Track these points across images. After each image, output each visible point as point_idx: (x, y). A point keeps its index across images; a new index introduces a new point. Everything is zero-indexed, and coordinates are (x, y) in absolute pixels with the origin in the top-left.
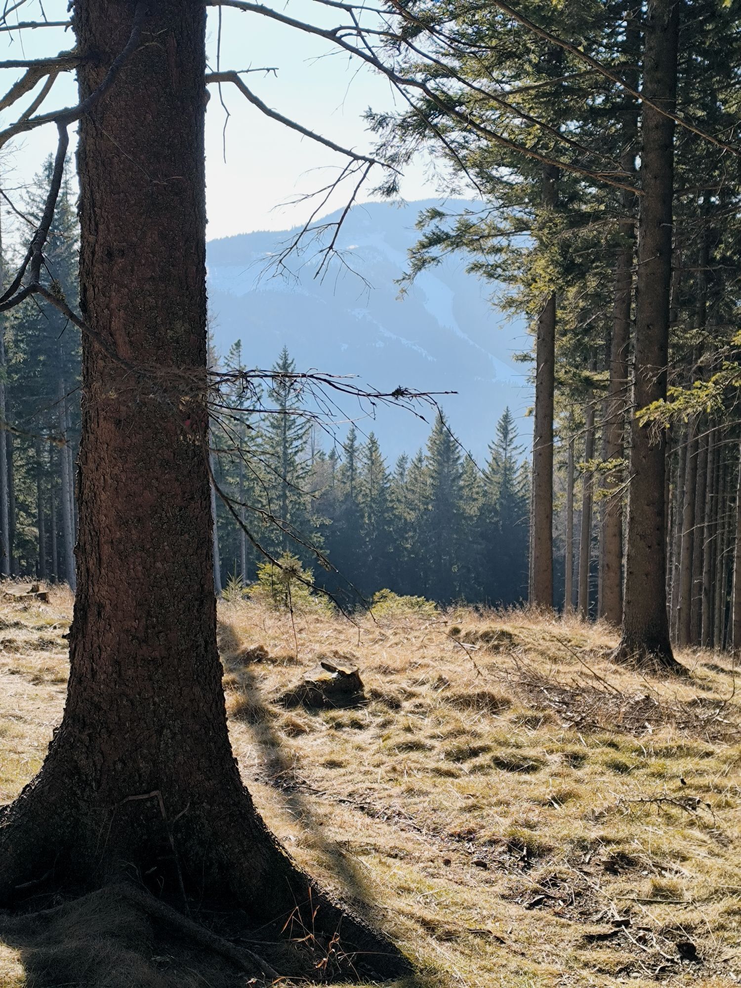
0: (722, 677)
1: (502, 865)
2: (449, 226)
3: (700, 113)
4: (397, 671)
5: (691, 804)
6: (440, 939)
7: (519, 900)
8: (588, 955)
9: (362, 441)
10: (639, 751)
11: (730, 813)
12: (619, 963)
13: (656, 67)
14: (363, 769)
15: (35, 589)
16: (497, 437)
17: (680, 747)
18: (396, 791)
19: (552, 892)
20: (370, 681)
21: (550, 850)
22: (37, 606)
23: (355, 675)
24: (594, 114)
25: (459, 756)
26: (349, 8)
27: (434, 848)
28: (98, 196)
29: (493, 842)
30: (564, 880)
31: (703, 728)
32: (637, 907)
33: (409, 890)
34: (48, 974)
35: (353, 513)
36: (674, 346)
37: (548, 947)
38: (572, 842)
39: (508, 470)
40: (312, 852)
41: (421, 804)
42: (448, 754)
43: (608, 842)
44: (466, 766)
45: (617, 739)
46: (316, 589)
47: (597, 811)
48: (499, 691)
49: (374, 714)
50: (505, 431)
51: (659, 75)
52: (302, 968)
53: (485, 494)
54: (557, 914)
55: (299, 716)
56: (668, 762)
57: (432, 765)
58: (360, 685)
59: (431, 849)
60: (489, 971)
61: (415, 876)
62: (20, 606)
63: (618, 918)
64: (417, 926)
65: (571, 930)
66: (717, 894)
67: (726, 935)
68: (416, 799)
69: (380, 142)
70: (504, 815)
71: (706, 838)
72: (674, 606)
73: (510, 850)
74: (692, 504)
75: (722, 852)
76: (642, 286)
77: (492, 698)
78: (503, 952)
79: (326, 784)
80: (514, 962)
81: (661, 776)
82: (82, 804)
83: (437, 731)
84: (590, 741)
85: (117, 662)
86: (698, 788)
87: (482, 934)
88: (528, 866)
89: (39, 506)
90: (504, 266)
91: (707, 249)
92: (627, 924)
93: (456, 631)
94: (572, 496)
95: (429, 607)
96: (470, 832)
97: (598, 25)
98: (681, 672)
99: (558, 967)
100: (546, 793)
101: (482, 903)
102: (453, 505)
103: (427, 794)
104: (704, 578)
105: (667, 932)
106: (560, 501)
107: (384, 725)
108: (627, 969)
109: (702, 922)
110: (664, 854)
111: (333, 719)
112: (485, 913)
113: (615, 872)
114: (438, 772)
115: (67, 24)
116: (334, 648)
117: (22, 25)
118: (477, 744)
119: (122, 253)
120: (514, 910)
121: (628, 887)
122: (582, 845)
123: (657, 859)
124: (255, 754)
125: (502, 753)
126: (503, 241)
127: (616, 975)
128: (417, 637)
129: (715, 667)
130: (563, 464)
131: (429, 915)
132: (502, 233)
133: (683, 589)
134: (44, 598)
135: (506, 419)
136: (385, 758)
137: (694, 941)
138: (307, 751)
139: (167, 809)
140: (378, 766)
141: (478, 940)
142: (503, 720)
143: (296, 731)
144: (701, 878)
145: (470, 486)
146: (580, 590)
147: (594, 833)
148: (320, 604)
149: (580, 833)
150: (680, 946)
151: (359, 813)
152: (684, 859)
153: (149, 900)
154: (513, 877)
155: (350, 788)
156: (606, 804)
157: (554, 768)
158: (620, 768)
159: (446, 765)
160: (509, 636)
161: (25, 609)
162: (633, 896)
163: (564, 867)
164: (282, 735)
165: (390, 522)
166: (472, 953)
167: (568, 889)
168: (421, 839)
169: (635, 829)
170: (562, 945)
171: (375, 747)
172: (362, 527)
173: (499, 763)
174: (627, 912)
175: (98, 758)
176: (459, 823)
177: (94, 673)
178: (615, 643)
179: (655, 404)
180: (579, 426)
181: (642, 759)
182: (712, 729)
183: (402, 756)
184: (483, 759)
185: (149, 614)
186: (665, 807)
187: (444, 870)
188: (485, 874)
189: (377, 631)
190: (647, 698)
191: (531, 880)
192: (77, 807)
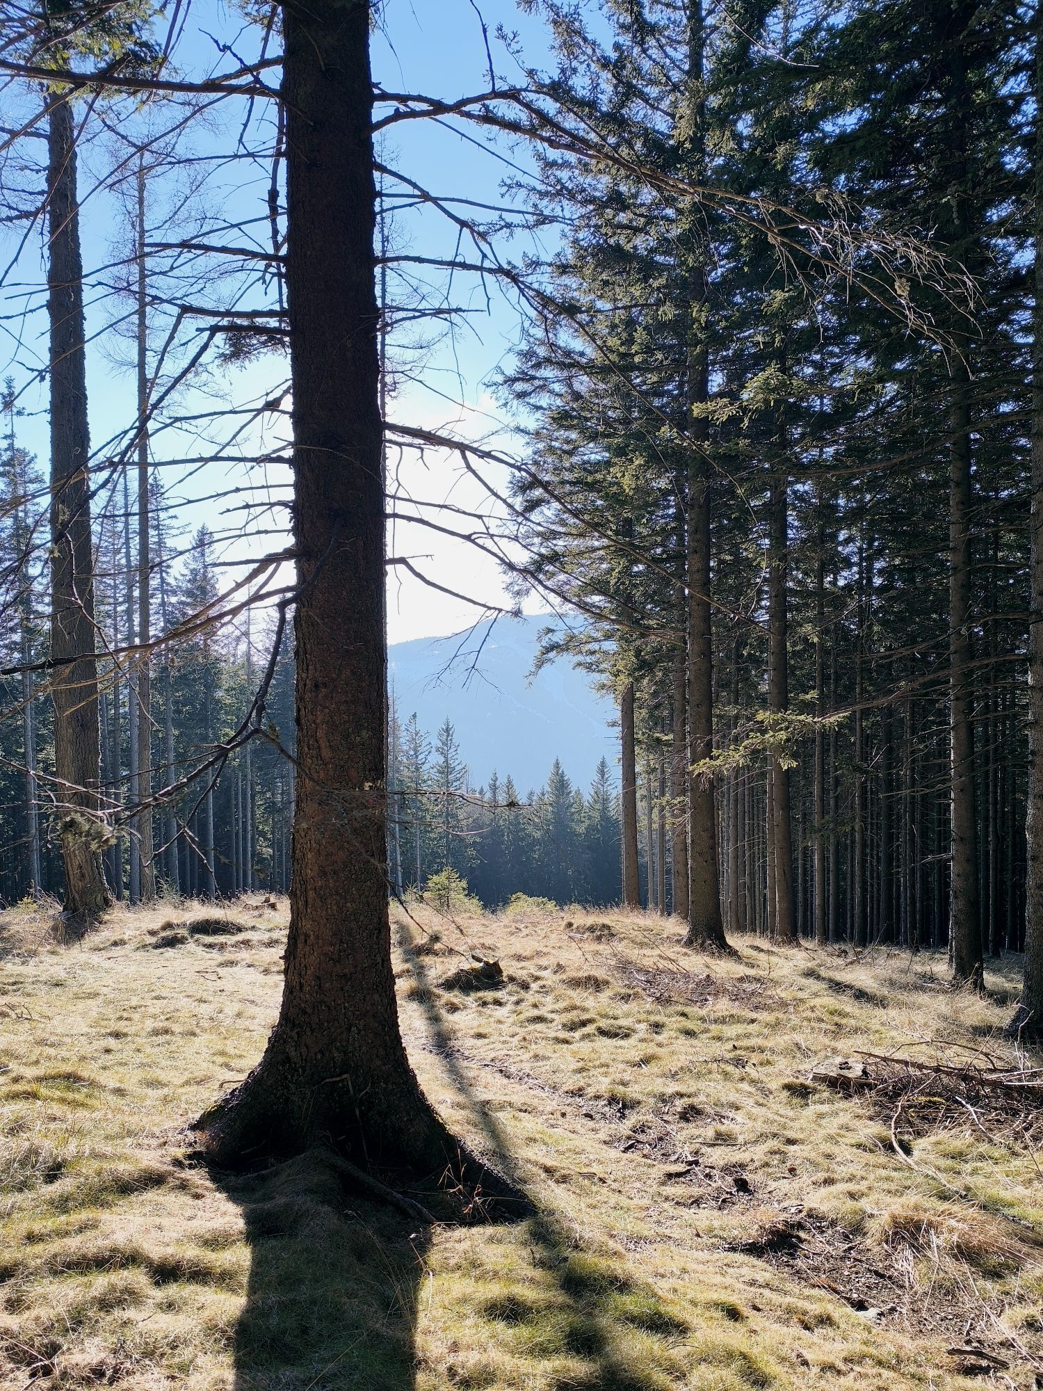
0: (762, 956)
1: (604, 1116)
2: (559, 637)
3: (728, 558)
4: (526, 958)
5: (739, 1062)
6: (557, 1182)
7: (616, 1144)
8: (670, 1190)
9: (502, 781)
10: (703, 1019)
11: (769, 1069)
12: (691, 1196)
13: (696, 531)
14: (502, 1039)
15: (267, 900)
16: (597, 777)
17: (732, 1016)
18: (526, 1056)
19: (641, 1137)
20: (509, 968)
21: (639, 1103)
22: (268, 912)
23: (496, 964)
24: (656, 560)
25: (572, 1027)
26: (480, 517)
27: (554, 1103)
28: (308, 646)
29: (597, 1097)
30: (649, 1128)
31: (749, 999)
32: (704, 1149)
33: (535, 1140)
34: (263, 1225)
35: (496, 832)
36: (718, 716)
37: (638, 1185)
38: (655, 1096)
39: (606, 801)
40: (462, 1112)
41: (545, 1066)
42: (564, 1025)
43: (682, 1096)
44: (577, 1035)
45: (687, 1010)
46: (469, 892)
47: (673, 1070)
48: (600, 974)
49: (510, 994)
50: (602, 773)
51: (698, 536)
52: (453, 1213)
53: (590, 818)
54: (645, 1156)
55: (455, 997)
56: (724, 1027)
57: (553, 1034)
58: (500, 972)
59: (552, 1103)
60: (595, 1207)
61: (539, 1127)
62: (256, 913)
63: (691, 1159)
64: (541, 1172)
65: (655, 1169)
66: (762, 1137)
67: (770, 1170)
68: (541, 1063)
69: (509, 581)
70: (606, 1074)
71: (753, 1090)
72: (726, 898)
73: (610, 1104)
74: (736, 826)
75: (765, 1102)
76: (692, 678)
77: (596, 980)
78: (605, 1190)
79: (475, 1052)
80: (614, 1199)
81: (719, 1039)
82: (292, 1086)
83: (557, 1007)
84: (667, 1012)
85: (319, 978)
86: (747, 1048)
87: (591, 1176)
88: (623, 1116)
89: (273, 833)
90: (598, 663)
91: (737, 648)
92: (696, 1163)
93: (570, 925)
94: (650, 818)
95: (551, 905)
96: (580, 1089)
97: (656, 504)
98: (733, 954)
99: (646, 1202)
100: (636, 1056)
101: (589, 1149)
102: (567, 826)
103: (549, 1058)
104: (747, 878)
105: (727, 1169)
106: (643, 822)
107: (517, 1003)
108: (697, 1202)
109: (752, 1160)
110: (723, 1105)
111: (480, 998)
112: (591, 1157)
113: (687, 1120)
114: (559, 1041)
115: (289, 531)
116: (482, 941)
117: (259, 532)
118: (585, 1017)
119: (325, 685)
120: (614, 1153)
121: (697, 1132)
122: (663, 1099)
123: (718, 1109)
124: (423, 1028)
125: (604, 1023)
126: (595, 646)
127: (689, 1206)
128: (542, 930)
129: (757, 948)
130: (644, 797)
131: (549, 1163)
132: (596, 640)
133: (732, 887)
134: (273, 906)
135: (603, 764)
136: (517, 1030)
137: (747, 1176)
138: (462, 1026)
139: (354, 1088)
140: (513, 1036)
141: (586, 1182)
142: (604, 996)
143: (453, 1008)
144: (750, 1124)
145: (579, 812)
146: (659, 888)
147: (672, 1088)
148: (474, 905)
149: (661, 1089)
150: (736, 1181)
151: (498, 1075)
152: (737, 1108)
153: (339, 1161)
154: (613, 1126)
155: (493, 1055)
156: (679, 1065)
157: (641, 1035)
158: (689, 1033)
159: (563, 1035)
160: (609, 928)
161: (260, 916)
162: (700, 1140)
163: (650, 1117)
164: (443, 1012)
165: (523, 839)
166: (583, 1192)
167: (652, 1134)
168: (544, 1095)
169: (701, 1085)
170: (649, 1182)
171: (511, 1020)
172: (502, 843)
173: (603, 1032)
174: (696, 1153)
175: (304, 1050)
176: (572, 1083)
177: (301, 986)
178: (684, 931)
179: (703, 761)
180: (654, 770)
181: (705, 1025)
182: (755, 1000)
183: (531, 1027)
184: (590, 1029)
185: (341, 942)
186: (723, 1066)
187: (561, 1121)
188: (591, 1124)
189: (514, 925)
190: (708, 976)
191: (625, 1128)
192: (287, 1088)
